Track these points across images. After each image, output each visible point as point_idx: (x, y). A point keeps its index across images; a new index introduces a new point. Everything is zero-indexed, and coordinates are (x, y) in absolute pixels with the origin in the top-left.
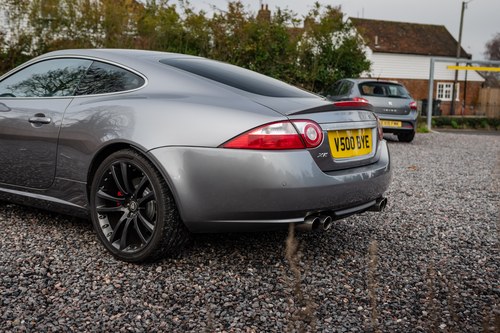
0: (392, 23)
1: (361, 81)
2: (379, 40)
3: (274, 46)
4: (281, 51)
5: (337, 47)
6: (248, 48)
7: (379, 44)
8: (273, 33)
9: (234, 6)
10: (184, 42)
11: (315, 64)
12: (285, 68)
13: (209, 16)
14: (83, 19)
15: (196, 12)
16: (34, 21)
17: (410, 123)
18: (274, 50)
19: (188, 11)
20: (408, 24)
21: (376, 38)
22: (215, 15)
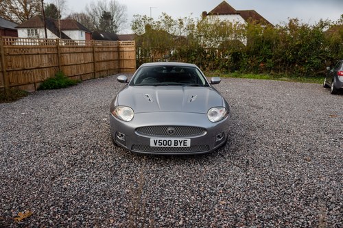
3: (313, 41)
6: (297, 43)
10: (263, 41)
12: (320, 53)
18: (312, 43)
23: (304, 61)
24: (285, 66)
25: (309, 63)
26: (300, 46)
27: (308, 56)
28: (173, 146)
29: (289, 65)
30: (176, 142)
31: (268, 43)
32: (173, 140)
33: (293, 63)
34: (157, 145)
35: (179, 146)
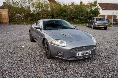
0: (107, 4)
1: (96, 18)
2: (104, 7)
3: (80, 10)
4: (82, 11)
5: (93, 10)
6: (75, 11)
7: (104, 8)
8: (80, 8)
9: (73, 3)
10: (63, 10)
11: (89, 13)
12: (83, 15)
13: (68, 5)
14: (44, 7)
15: (65, 4)
16: (36, 8)
17: (106, 26)
18: (80, 11)
19: (63, 4)
20: (110, 4)
21: (103, 7)
22: (69, 5)
23: (78, 18)
24: (71, 19)
25: (79, 18)
26: (76, 12)
27: (79, 16)
28: (85, 55)
29: (72, 19)
30: (86, 53)
31: (65, 11)
32: (85, 52)
33: (74, 18)
34: (79, 55)
35: (87, 54)
